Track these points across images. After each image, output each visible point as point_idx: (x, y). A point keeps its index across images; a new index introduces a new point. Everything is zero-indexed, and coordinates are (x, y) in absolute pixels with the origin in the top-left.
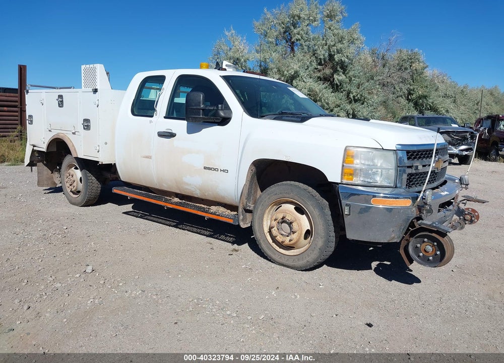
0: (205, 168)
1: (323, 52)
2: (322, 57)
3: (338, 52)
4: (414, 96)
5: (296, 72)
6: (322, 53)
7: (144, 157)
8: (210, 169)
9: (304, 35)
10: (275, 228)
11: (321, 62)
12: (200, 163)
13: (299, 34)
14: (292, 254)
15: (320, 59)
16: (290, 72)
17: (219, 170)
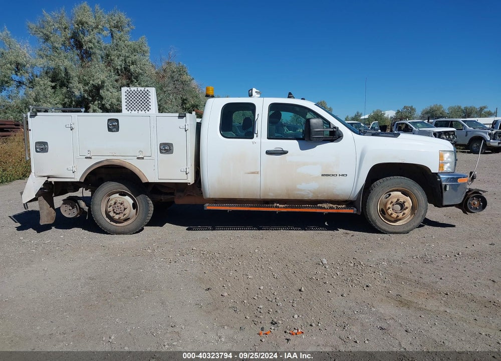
0: (322, 175)
1: (120, 63)
2: (119, 67)
3: (133, 63)
4: (188, 105)
5: (103, 82)
6: (118, 63)
7: (249, 173)
8: (326, 175)
9: (96, 44)
10: (391, 209)
11: (118, 72)
12: (318, 172)
13: (91, 42)
14: (401, 224)
15: (117, 69)
16: (96, 82)
17: (338, 175)
